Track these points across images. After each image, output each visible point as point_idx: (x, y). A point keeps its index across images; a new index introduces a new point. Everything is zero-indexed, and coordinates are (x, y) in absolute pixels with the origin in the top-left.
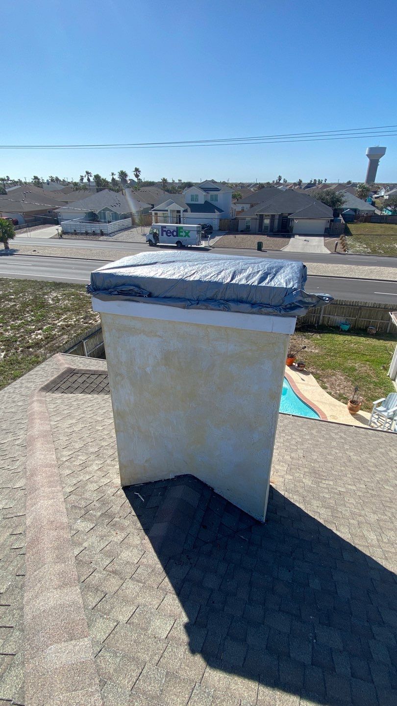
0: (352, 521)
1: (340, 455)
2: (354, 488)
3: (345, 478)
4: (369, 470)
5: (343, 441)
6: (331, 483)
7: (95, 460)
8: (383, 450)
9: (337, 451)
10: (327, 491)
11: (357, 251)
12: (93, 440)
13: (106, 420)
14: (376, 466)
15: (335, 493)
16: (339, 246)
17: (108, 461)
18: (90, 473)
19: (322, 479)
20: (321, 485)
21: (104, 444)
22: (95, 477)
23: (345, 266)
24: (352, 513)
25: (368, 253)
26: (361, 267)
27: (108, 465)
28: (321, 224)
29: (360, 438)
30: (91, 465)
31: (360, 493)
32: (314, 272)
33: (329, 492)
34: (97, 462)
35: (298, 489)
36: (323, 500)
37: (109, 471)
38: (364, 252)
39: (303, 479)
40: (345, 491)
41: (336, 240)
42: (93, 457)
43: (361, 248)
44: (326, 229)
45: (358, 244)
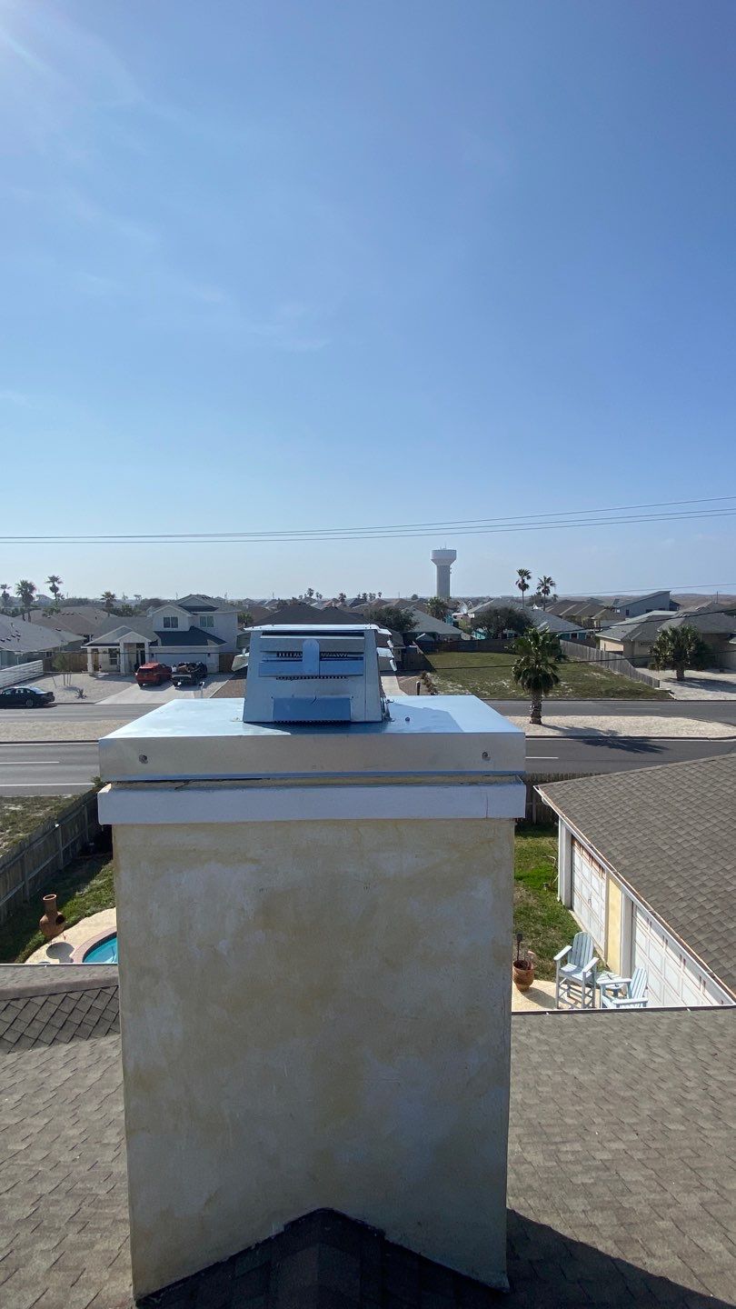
0: (662, 1224)
1: (558, 1078)
2: (621, 1146)
3: (594, 1129)
4: (623, 1099)
5: (546, 1048)
6: (577, 1147)
7: (34, 1242)
8: (620, 1050)
9: (550, 1073)
10: (579, 1168)
12: (10, 1184)
13: (28, 1121)
14: (629, 1087)
15: (597, 1169)
17: (72, 1237)
18: (33, 1283)
19: (556, 1143)
20: (563, 1157)
21: (45, 1188)
22: (50, 1292)
24: (653, 1206)
27: (76, 1247)
29: (570, 1035)
30: (29, 1258)
31: (639, 1155)
33: (587, 1170)
34: (41, 1246)
35: (528, 1180)
36: (586, 1191)
37: (84, 1265)
39: (525, 1155)
40: (610, 1157)
41: (415, 679)
42: (25, 1234)
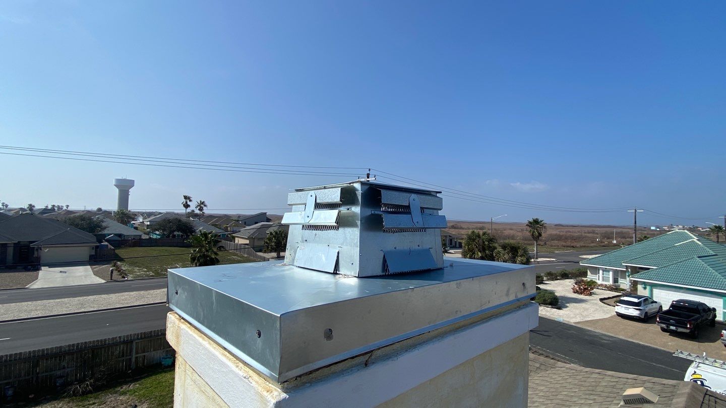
11: (138, 276)
16: (115, 273)
23: (132, 293)
25: (152, 276)
26: (152, 292)
28: (85, 251)
32: (94, 307)
38: (147, 276)
41: (109, 268)
43: (142, 273)
44: (91, 257)
45: (136, 269)
